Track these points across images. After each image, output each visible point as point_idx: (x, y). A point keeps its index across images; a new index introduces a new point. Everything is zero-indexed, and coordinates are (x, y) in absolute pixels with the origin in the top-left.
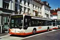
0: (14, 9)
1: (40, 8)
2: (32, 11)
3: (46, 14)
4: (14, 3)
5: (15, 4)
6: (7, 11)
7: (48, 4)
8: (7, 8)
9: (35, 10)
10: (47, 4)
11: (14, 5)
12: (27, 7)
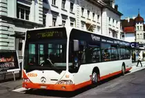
0: (42, 19)
1: (98, 16)
4: (42, 6)
7: (116, 7)
8: (25, 19)
9: (87, 22)
10: (113, 7)
11: (42, 10)
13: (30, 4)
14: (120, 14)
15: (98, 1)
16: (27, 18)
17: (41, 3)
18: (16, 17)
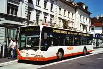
0: (27, 15)
4: (27, 6)
6: (15, 19)
7: (87, 8)
8: (14, 15)
9: (63, 18)
10: (84, 8)
11: (27, 8)
12: (49, 12)
13: (19, 4)
14: (89, 13)
15: (73, 4)
16: (16, 14)
17: (27, 4)
18: (7, 13)
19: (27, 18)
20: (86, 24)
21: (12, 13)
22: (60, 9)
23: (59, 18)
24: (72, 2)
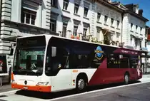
0: (49, 24)
1: (118, 21)
2: (96, 30)
3: (134, 37)
4: (49, 11)
5: (51, 13)
6: (32, 30)
8: (30, 24)
9: (104, 27)
11: (49, 14)
12: (82, 20)
13: (37, 9)
15: (119, 6)
16: (33, 23)
17: (50, 8)
18: (20, 22)
19: (49, 28)
20: (140, 37)
21: (28, 22)
22: (99, 14)
23: (97, 27)
24: (117, 4)
